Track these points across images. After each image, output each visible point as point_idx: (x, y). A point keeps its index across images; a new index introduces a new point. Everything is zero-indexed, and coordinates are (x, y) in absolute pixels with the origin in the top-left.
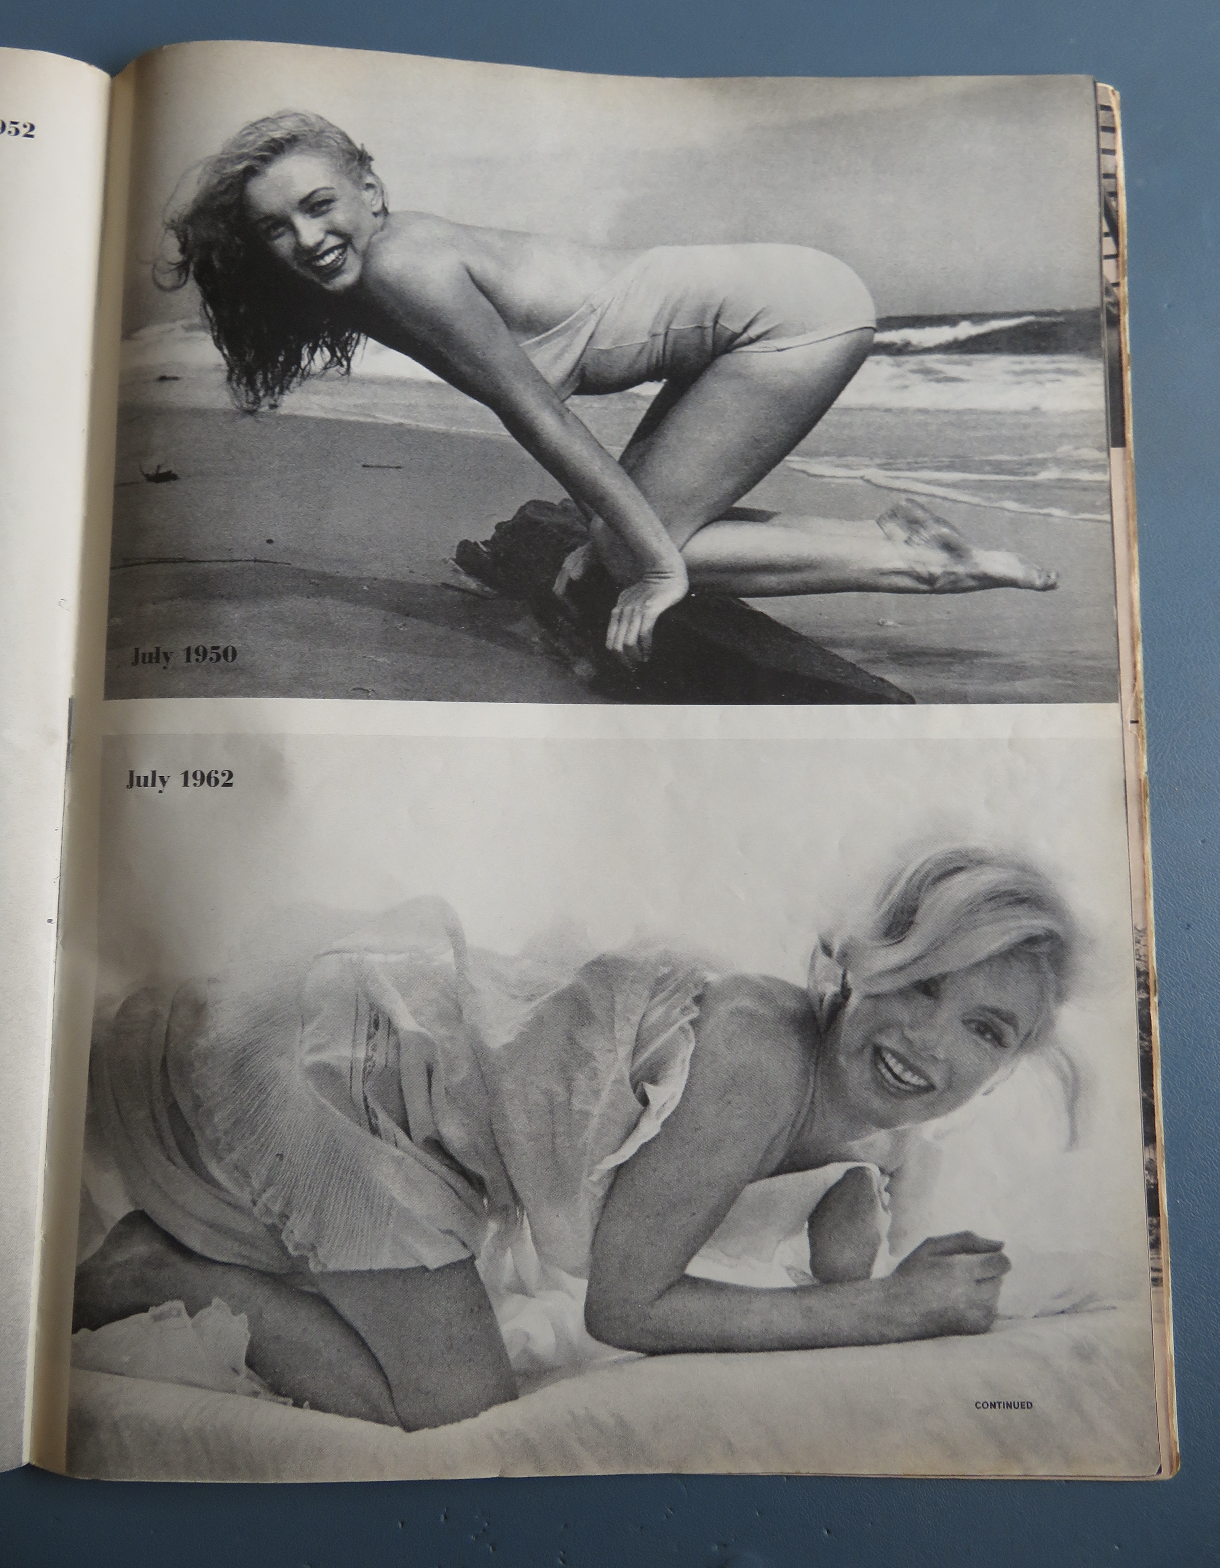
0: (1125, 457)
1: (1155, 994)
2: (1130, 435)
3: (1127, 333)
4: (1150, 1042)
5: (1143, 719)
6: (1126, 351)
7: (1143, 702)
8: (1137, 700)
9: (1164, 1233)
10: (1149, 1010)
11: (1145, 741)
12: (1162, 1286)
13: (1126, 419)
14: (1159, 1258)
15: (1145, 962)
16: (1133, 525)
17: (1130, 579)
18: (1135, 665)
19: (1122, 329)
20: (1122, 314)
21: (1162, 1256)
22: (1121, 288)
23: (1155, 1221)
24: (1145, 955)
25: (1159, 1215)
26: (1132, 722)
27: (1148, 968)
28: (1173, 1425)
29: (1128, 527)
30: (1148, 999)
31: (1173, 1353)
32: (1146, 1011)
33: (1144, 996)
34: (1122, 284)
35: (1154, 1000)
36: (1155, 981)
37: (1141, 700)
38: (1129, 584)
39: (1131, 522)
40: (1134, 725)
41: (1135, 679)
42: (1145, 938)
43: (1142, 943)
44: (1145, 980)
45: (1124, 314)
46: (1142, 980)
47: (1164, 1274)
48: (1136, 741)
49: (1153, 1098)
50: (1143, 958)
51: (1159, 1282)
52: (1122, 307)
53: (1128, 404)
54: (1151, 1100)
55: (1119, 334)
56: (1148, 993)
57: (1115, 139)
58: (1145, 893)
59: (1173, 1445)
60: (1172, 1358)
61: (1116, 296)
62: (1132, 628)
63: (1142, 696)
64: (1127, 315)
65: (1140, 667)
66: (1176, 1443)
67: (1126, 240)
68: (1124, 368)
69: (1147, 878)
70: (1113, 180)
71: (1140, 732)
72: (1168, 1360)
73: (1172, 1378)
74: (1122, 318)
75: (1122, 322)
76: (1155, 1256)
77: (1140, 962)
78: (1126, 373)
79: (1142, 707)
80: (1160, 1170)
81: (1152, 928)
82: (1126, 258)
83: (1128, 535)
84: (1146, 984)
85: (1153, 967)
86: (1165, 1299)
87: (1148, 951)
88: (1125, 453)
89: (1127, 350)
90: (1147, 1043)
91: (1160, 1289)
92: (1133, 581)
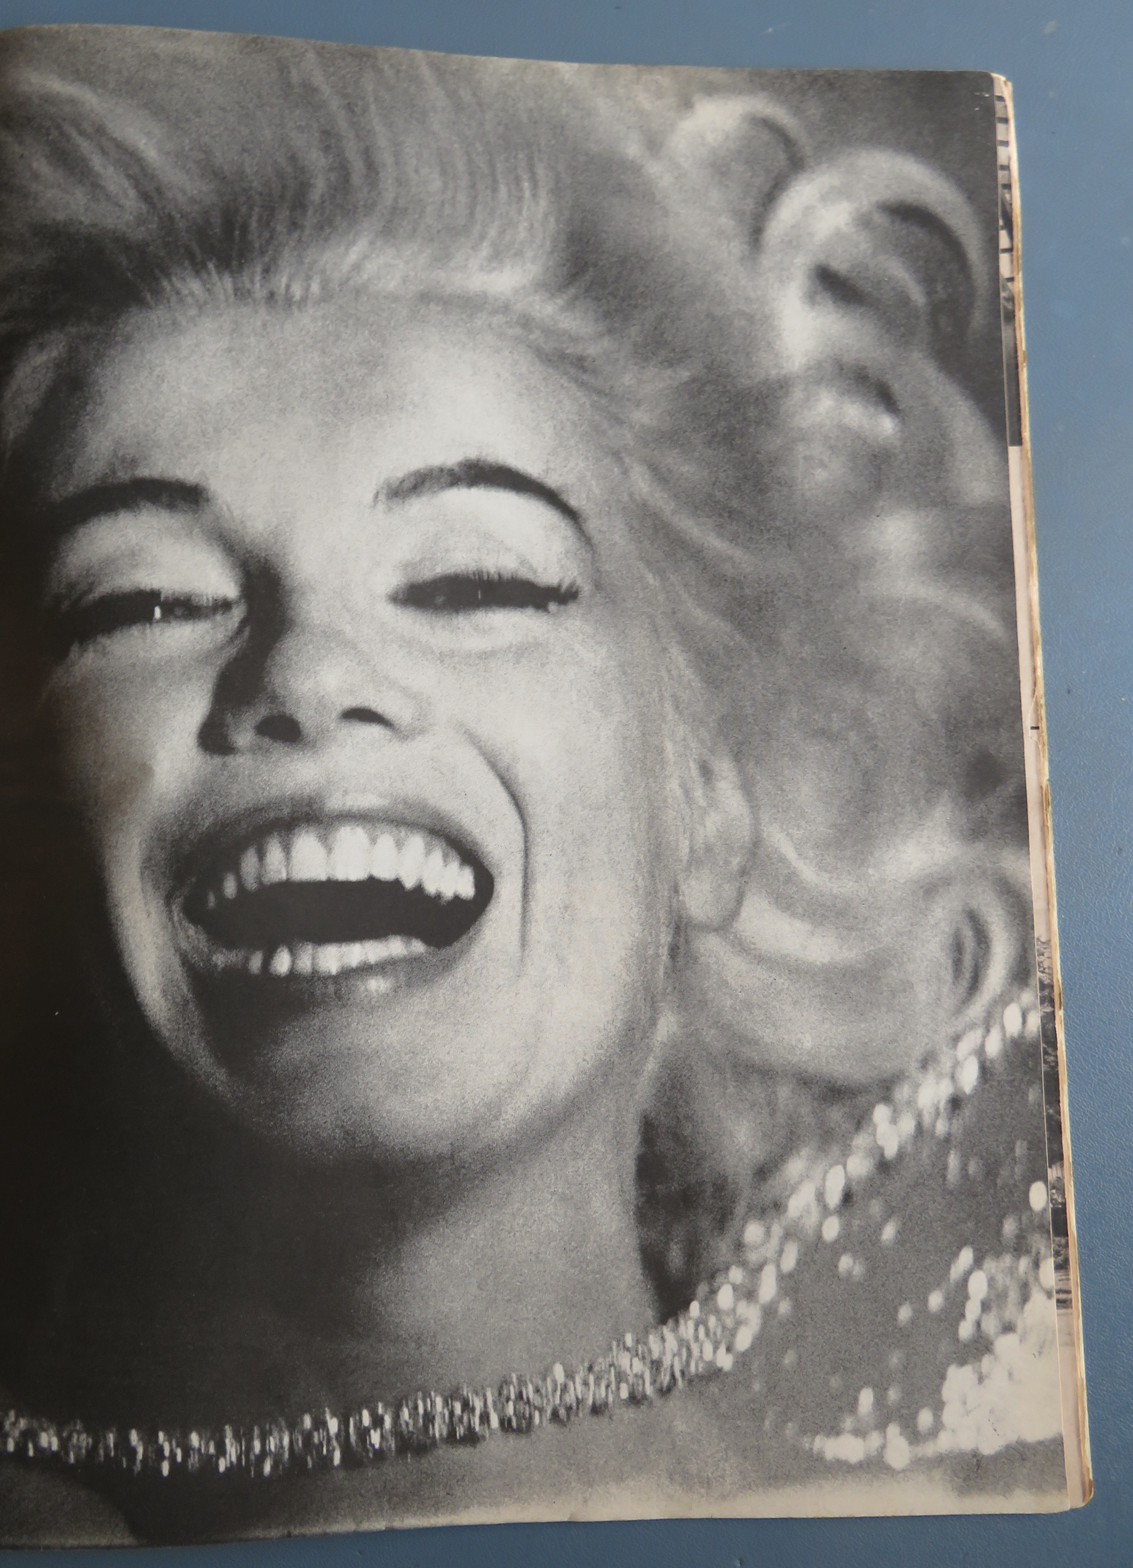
0: (1023, 457)
1: (1060, 1008)
2: (1026, 434)
3: (1023, 329)
4: (1056, 1056)
5: (1044, 725)
6: (1022, 348)
7: (1044, 707)
8: (1037, 705)
9: (1073, 1253)
10: (1054, 1024)
11: (1046, 747)
12: (1071, 1307)
13: (1023, 418)
14: (1068, 1280)
15: (1049, 974)
16: (1032, 525)
17: (1028, 581)
18: (1034, 670)
19: (1017, 325)
20: (1017, 310)
21: (1072, 1276)
22: (1016, 283)
23: (1063, 1241)
24: (1049, 968)
25: (1067, 1235)
26: (1033, 728)
27: (1052, 981)
28: (1085, 1451)
29: (1025, 528)
30: (1053, 1013)
31: (1084, 1376)
32: (1051, 1025)
33: (1049, 1009)
34: (1016, 279)
35: (1060, 1014)
36: (1060, 994)
37: (1041, 705)
38: (1028, 586)
39: (1028, 522)
40: (1035, 731)
41: (1035, 684)
42: (1049, 950)
43: (1046, 955)
44: (1050, 993)
45: (1020, 310)
46: (1046, 992)
47: (1073, 1296)
48: (1037, 748)
49: (1060, 1115)
50: (1047, 971)
51: (1068, 1303)
52: (1016, 302)
53: (1025, 403)
54: (1058, 1117)
55: (1014, 330)
56: (1053, 1007)
57: (1007, 130)
58: (1048, 904)
59: (1085, 1472)
60: (1083, 1383)
61: (1010, 291)
62: (1032, 632)
63: (1043, 701)
64: (1022, 311)
65: (1040, 672)
66: (1088, 1470)
67: (1020, 234)
68: (1020, 365)
69: (1050, 889)
70: (1006, 172)
71: (1041, 739)
72: (1079, 1384)
73: (1083, 1402)
74: (1017, 314)
75: (1017, 318)
76: (1063, 1277)
77: (1044, 975)
78: (1022, 370)
79: (1043, 712)
80: (1068, 1188)
81: (1056, 940)
82: (1020, 253)
83: (1026, 537)
84: (1051, 998)
85: (1058, 981)
86: (1075, 1321)
87: (1052, 963)
88: (1021, 451)
89: (1023, 346)
90: (1052, 1058)
91: (1069, 1311)
92: (1031, 583)
